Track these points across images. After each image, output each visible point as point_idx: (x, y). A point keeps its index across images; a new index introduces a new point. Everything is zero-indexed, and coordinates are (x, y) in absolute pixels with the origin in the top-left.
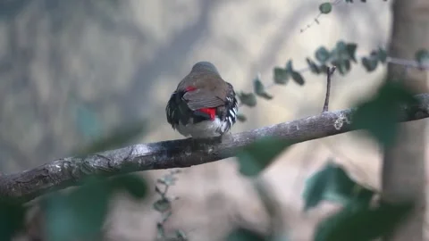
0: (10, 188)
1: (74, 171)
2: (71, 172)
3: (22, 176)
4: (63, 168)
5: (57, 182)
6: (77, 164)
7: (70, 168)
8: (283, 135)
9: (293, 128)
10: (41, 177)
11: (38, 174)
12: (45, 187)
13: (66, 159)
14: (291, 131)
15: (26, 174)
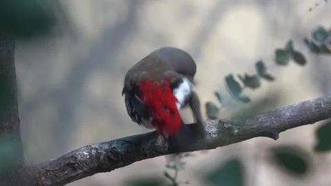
0: (40, 177)
1: (102, 158)
2: (99, 158)
3: (51, 164)
4: (90, 154)
5: (85, 169)
6: (106, 150)
7: (98, 154)
8: (308, 113)
9: (318, 105)
10: (69, 165)
11: (67, 162)
12: (73, 174)
13: (93, 146)
14: (316, 108)
15: (54, 162)
